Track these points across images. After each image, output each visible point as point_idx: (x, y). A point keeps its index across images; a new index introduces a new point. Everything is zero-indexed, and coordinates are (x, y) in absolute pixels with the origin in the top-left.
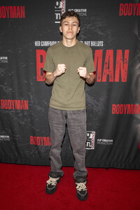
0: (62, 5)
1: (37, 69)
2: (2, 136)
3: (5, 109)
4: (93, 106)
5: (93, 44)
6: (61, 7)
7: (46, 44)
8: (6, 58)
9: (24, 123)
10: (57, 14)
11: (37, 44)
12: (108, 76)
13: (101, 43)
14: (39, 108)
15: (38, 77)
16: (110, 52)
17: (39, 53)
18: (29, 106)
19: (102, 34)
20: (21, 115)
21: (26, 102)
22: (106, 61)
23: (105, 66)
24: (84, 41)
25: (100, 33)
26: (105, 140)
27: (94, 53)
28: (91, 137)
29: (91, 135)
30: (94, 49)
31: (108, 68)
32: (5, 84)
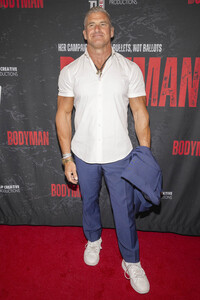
3: (14, 146)
5: (147, 48)
7: (75, 47)
8: (15, 69)
9: (42, 165)
10: (91, 3)
12: (168, 97)
13: (158, 48)
16: (172, 62)
18: (50, 140)
19: (160, 32)
20: (38, 153)
21: (46, 135)
22: (166, 74)
23: (164, 82)
24: (132, 43)
25: (157, 31)
27: (147, 61)
30: (148, 56)
31: (169, 86)
32: (14, 107)
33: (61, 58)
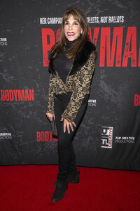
1: (44, 52)
2: (2, 134)
3: (6, 101)
4: (110, 96)
5: (111, 19)
7: (54, 21)
8: (5, 39)
9: (29, 117)
12: (130, 59)
13: (120, 19)
15: (44, 62)
16: (132, 30)
17: (45, 32)
18: (35, 96)
19: (122, 6)
20: (25, 107)
21: (31, 92)
22: (128, 40)
23: (126, 47)
24: (99, 16)
25: (120, 5)
26: (124, 138)
27: (112, 31)
28: (108, 134)
29: (108, 131)
30: (112, 26)
31: (130, 50)
32: (5, 71)
33: (43, 29)
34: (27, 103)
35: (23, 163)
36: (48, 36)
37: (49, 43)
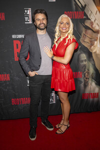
0: (29, 12)
1: (15, 53)
6: (28, 13)
7: (20, 36)
9: (6, 90)
10: (26, 18)
11: (14, 36)
14: (17, 79)
15: (15, 58)
18: (10, 78)
21: (8, 75)
29: (53, 94)
33: (14, 41)
34: (5, 82)
35: (4, 119)
36: (17, 45)
37: (17, 48)
